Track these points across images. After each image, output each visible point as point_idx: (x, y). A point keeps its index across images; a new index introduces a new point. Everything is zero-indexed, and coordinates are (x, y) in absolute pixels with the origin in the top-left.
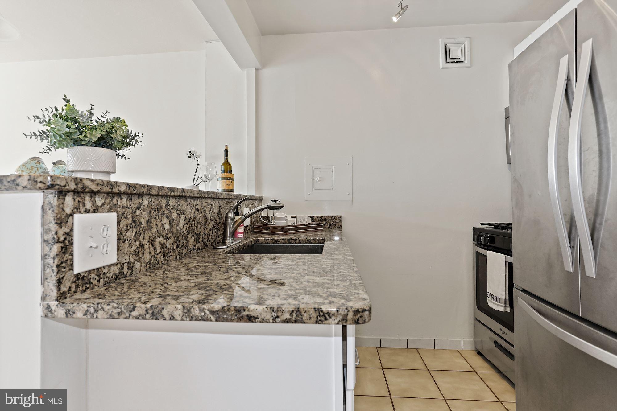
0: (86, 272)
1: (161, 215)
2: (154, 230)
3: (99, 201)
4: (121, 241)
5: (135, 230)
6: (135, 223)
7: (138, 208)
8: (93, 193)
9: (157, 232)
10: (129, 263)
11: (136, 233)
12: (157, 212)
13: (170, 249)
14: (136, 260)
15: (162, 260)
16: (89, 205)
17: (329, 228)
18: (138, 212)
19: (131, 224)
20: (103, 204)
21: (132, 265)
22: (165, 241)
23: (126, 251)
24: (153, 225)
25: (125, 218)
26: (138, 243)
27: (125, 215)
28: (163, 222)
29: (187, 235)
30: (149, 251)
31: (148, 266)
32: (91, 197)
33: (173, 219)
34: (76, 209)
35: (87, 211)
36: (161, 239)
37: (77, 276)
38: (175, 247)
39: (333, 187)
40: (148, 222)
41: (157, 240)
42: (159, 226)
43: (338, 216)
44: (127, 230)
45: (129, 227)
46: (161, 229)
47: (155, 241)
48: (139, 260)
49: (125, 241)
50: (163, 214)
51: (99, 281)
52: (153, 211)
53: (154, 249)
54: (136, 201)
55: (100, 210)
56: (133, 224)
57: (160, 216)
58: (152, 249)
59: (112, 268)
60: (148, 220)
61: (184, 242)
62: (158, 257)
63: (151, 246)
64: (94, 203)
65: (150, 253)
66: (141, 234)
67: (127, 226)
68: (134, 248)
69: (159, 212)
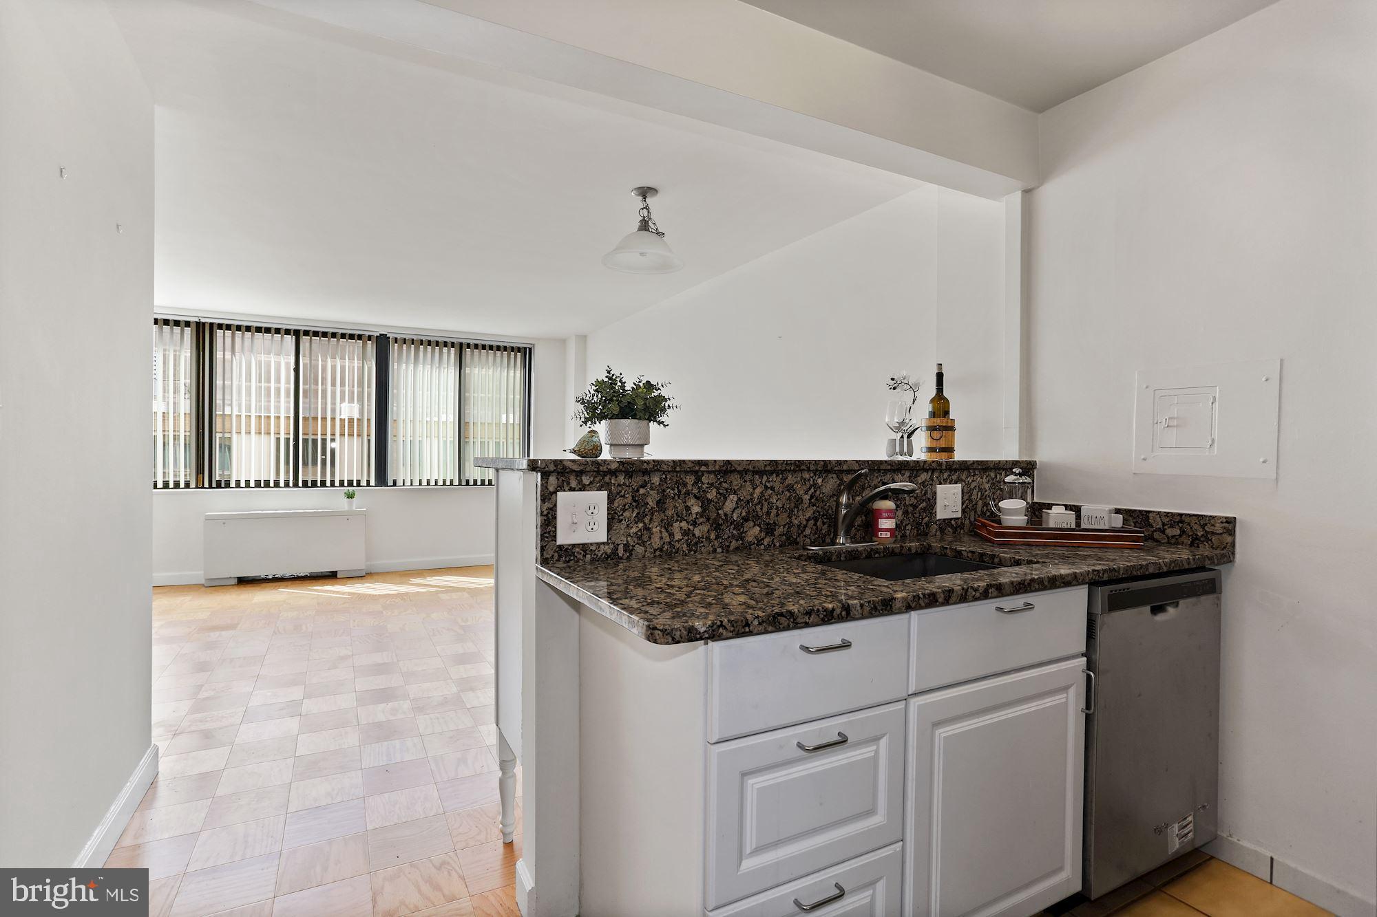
0: (569, 545)
1: (685, 494)
2: (670, 512)
3: (586, 480)
4: (615, 521)
5: (636, 511)
6: (638, 502)
7: (642, 486)
8: (581, 473)
9: (675, 515)
10: (626, 546)
11: (638, 514)
12: (676, 491)
13: (703, 538)
14: (638, 543)
15: (684, 549)
16: (574, 484)
17: (1192, 545)
18: (642, 491)
19: (631, 504)
20: (591, 483)
21: (631, 548)
22: (691, 528)
23: (622, 532)
24: (669, 503)
25: (621, 496)
26: (641, 525)
27: (622, 494)
28: (689, 504)
29: (742, 523)
30: (659, 535)
31: (658, 553)
32: (577, 476)
33: (710, 501)
34: (560, 488)
35: (572, 489)
36: (684, 524)
37: (560, 547)
38: (713, 536)
39: (1213, 441)
40: (658, 503)
41: (676, 525)
42: (679, 508)
43: (1220, 517)
44: (624, 510)
45: (627, 507)
46: (684, 512)
47: (672, 526)
48: (643, 544)
49: (620, 522)
50: (689, 494)
51: (584, 556)
52: (669, 490)
53: (670, 535)
54: (637, 480)
55: (587, 488)
56: (634, 504)
57: (682, 496)
58: (665, 534)
59: (602, 546)
60: (660, 500)
61: (735, 532)
62: (677, 545)
63: (663, 530)
64: (580, 482)
65: (661, 538)
66: (646, 515)
67: (624, 506)
68: (634, 530)
69: (679, 491)
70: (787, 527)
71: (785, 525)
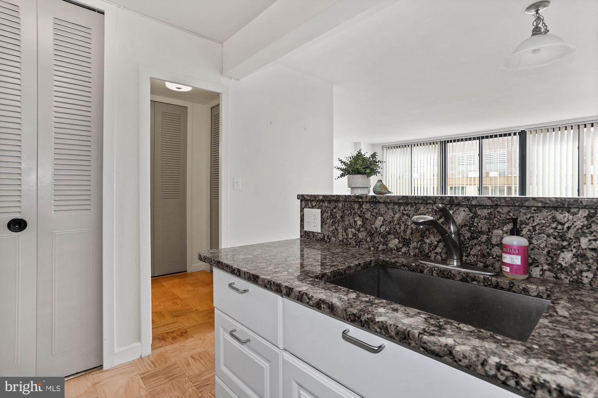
0: (308, 231)
1: (354, 214)
2: (347, 223)
3: (314, 204)
4: (324, 223)
5: (332, 220)
6: (333, 216)
7: (335, 208)
8: (312, 201)
9: (349, 225)
10: (328, 236)
11: (333, 221)
12: (349, 212)
13: (363, 239)
14: (333, 236)
15: (353, 244)
16: (310, 205)
18: (334, 210)
19: (330, 216)
20: (315, 205)
21: (330, 237)
22: (357, 232)
23: (326, 229)
24: (346, 218)
25: (326, 212)
26: (334, 227)
27: (326, 211)
28: (356, 219)
29: (386, 235)
30: (342, 234)
31: (341, 243)
32: (311, 202)
33: (367, 219)
34: (305, 207)
35: (309, 208)
36: (353, 230)
37: (306, 231)
38: (368, 240)
40: (341, 217)
41: (350, 230)
42: (351, 221)
44: (327, 219)
45: (328, 218)
46: (353, 223)
47: (347, 230)
48: (335, 237)
49: (326, 224)
50: (356, 214)
51: (313, 237)
52: (346, 211)
53: (346, 235)
54: (333, 205)
55: (314, 208)
56: (331, 216)
57: (352, 215)
58: (344, 234)
59: (319, 234)
60: (342, 215)
61: (382, 240)
62: (350, 241)
63: (343, 231)
64: (312, 204)
65: (343, 235)
66: (336, 222)
67: (327, 217)
68: (331, 229)
69: (351, 212)
70: (420, 243)
71: (419, 241)
